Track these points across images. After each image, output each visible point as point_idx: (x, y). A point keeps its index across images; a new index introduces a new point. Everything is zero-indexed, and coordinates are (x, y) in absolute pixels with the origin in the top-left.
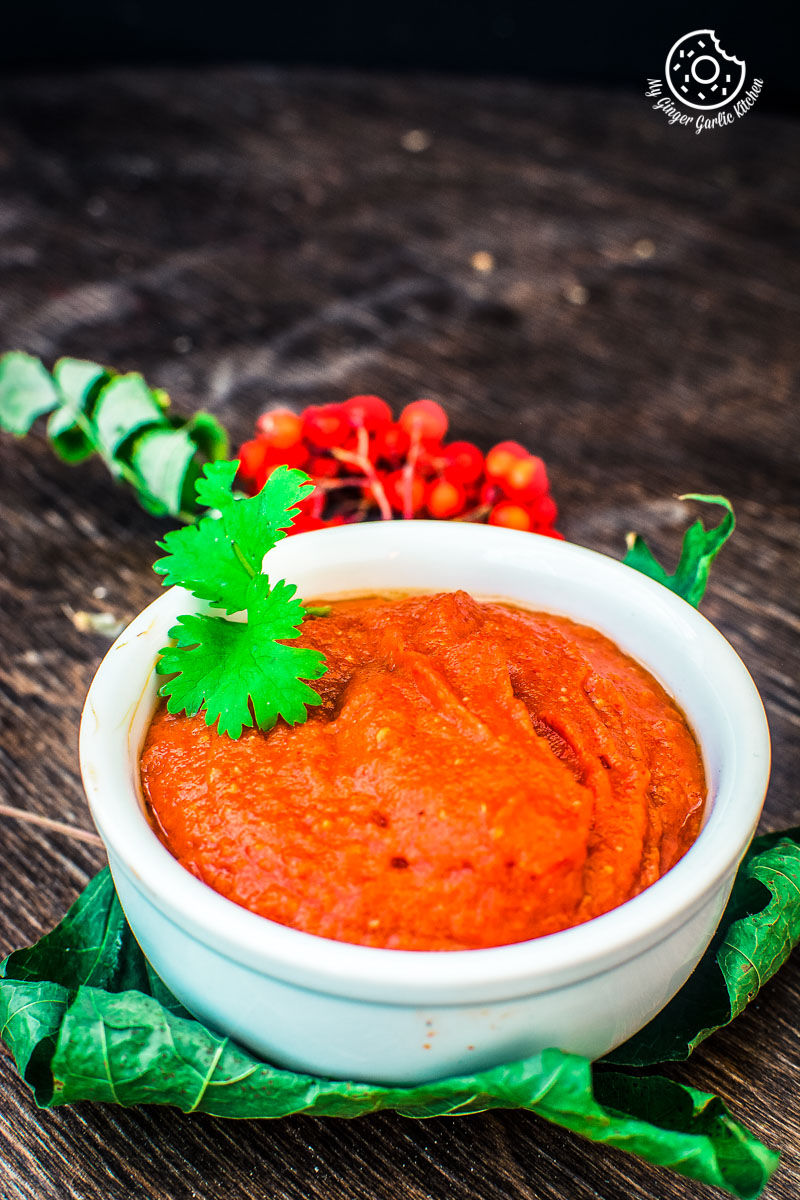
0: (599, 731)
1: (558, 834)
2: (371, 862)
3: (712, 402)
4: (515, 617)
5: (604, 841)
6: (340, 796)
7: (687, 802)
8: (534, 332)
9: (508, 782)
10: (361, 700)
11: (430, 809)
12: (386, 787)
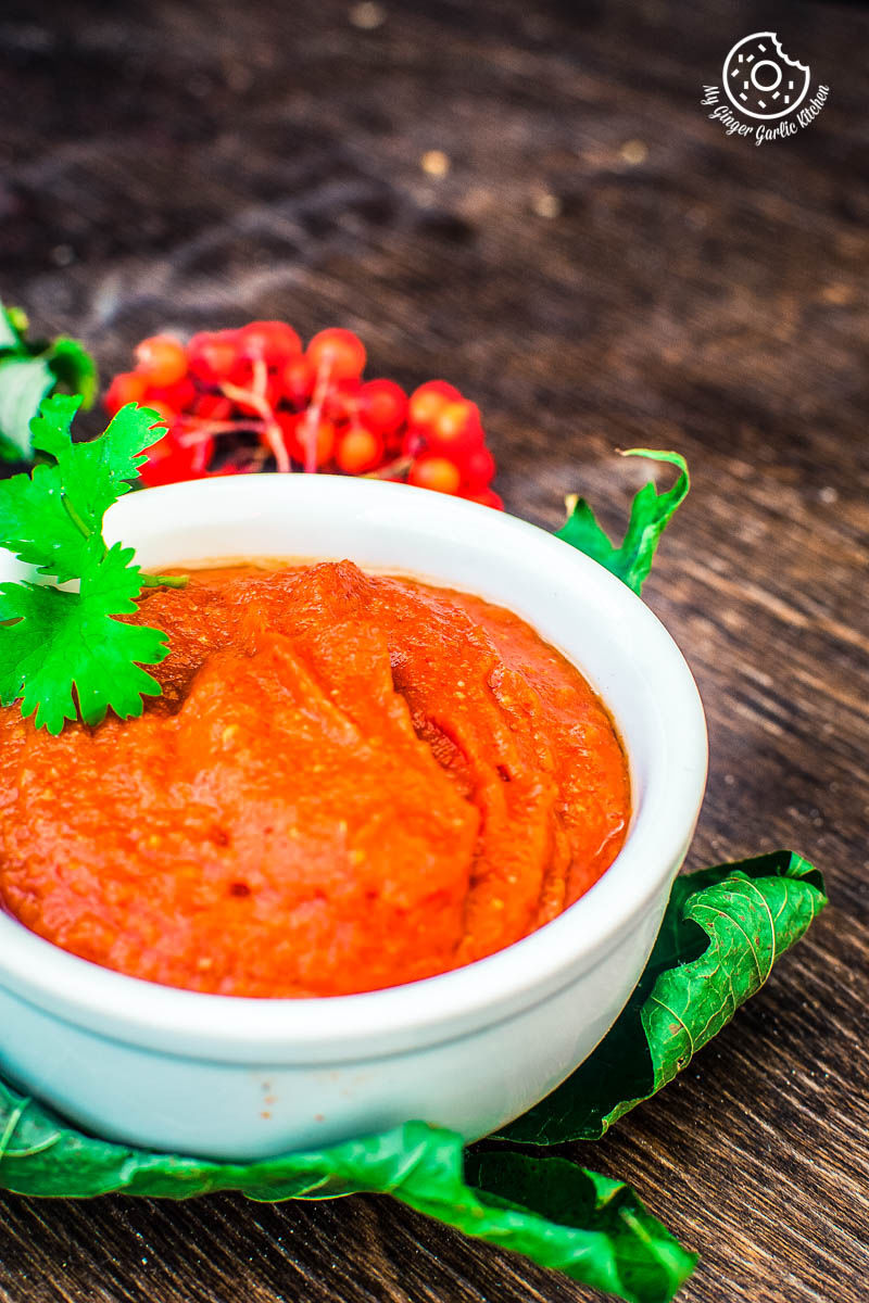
0: (499, 736)
1: (431, 860)
2: (205, 889)
3: (700, 340)
4: (411, 594)
5: (494, 870)
6: (174, 807)
7: (605, 822)
8: (490, 250)
9: (376, 794)
10: (209, 690)
11: (279, 825)
12: (228, 797)
